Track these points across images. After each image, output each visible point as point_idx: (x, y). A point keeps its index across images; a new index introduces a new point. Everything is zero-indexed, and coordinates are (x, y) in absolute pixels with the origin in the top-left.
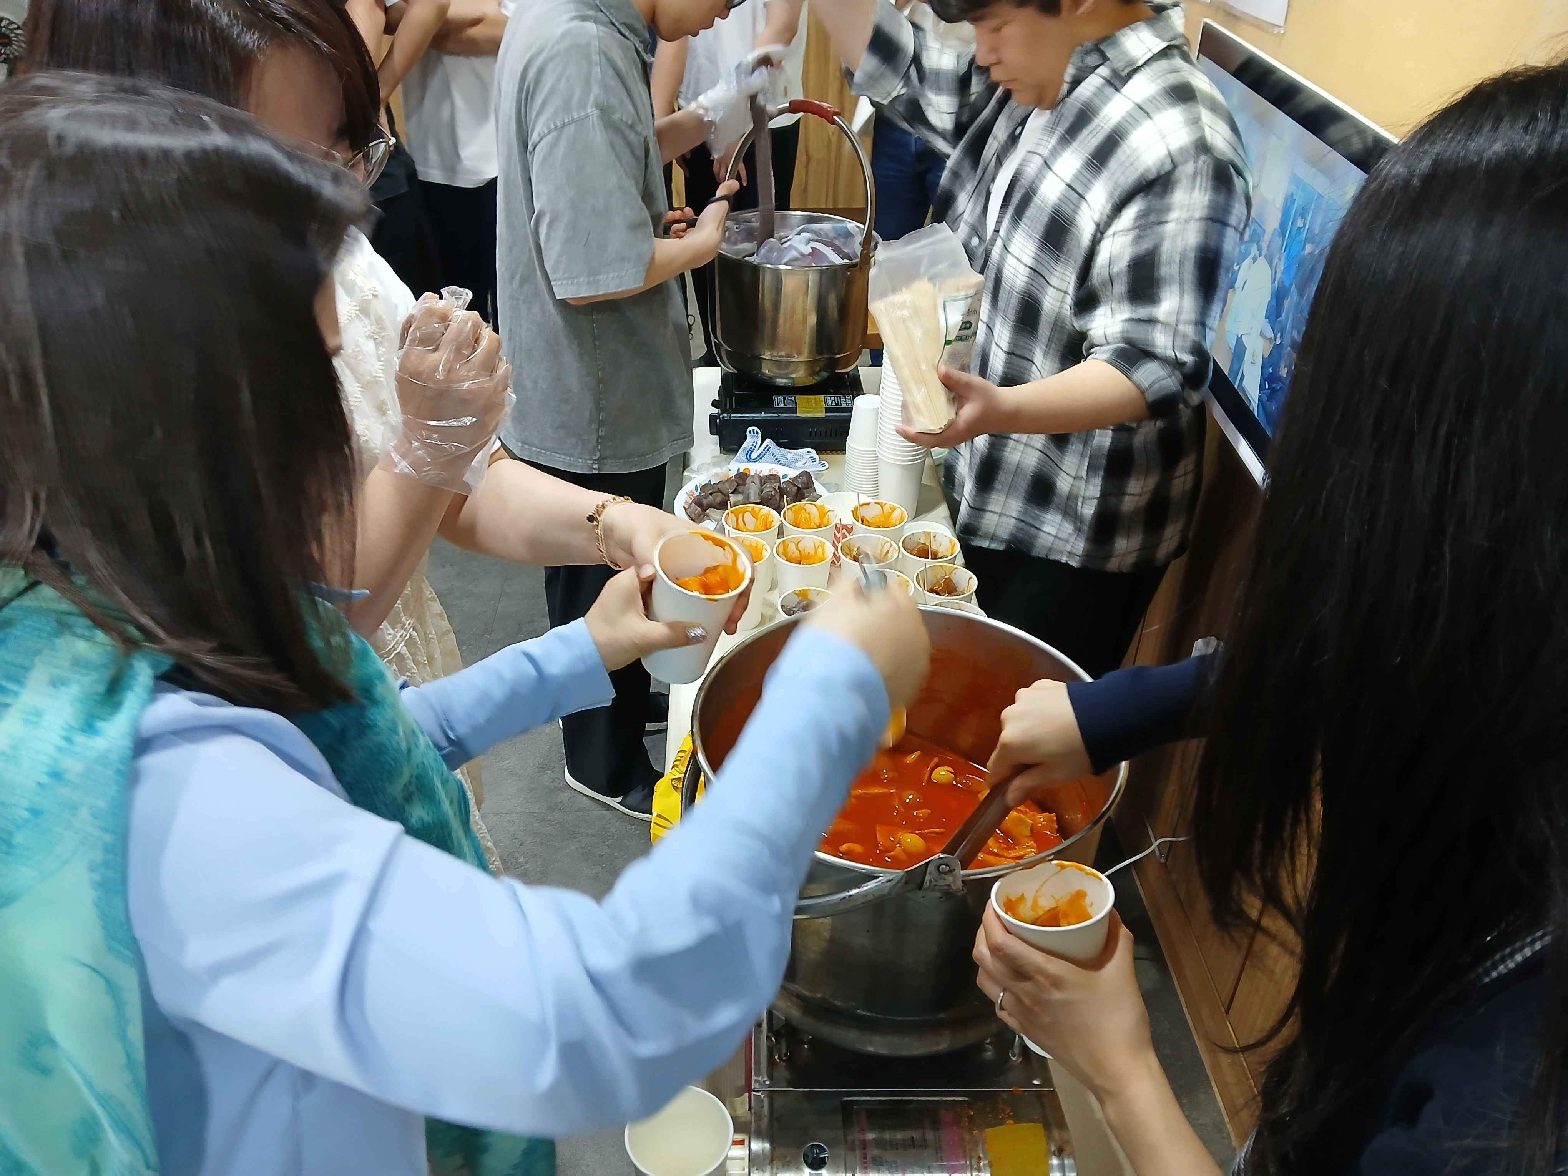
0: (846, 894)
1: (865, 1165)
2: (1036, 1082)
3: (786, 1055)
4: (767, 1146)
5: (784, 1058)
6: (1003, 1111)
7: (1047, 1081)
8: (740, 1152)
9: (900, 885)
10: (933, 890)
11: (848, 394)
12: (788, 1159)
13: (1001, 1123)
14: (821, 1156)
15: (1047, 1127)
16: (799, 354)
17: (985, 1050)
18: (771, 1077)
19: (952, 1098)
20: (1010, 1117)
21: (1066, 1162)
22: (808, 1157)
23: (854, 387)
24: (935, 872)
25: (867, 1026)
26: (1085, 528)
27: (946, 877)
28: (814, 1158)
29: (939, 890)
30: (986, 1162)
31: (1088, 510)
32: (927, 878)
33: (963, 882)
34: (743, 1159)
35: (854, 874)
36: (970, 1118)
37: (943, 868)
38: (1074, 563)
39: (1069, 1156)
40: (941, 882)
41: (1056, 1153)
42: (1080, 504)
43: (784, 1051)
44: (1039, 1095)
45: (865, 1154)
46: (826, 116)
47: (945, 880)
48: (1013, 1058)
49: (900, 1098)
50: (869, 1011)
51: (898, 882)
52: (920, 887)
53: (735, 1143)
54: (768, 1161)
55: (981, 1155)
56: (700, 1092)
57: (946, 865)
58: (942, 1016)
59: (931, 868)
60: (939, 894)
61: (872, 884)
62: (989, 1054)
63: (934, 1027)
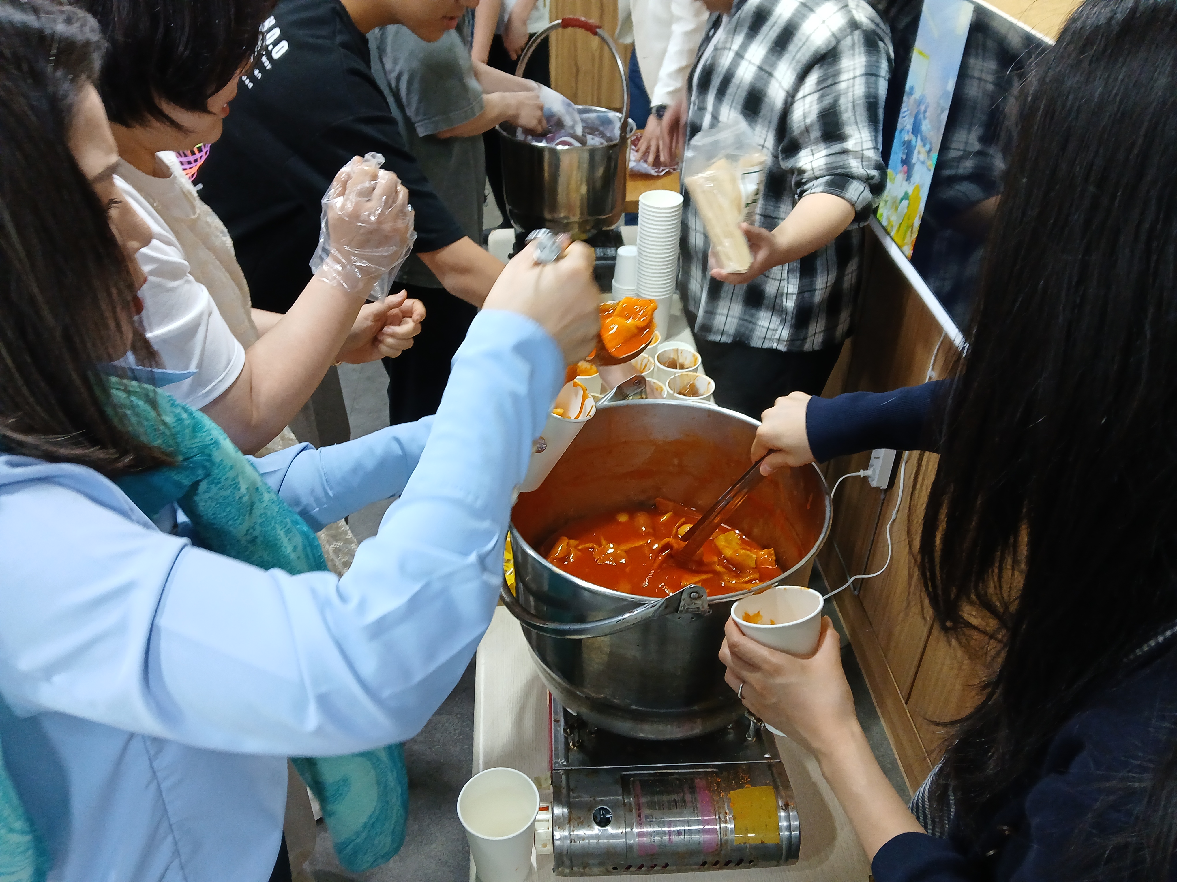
0: (621, 618)
1: (640, 822)
2: (767, 756)
3: (578, 742)
4: (566, 810)
5: (577, 745)
6: (743, 778)
7: (775, 755)
8: (546, 816)
9: (661, 609)
10: (687, 612)
11: (613, 247)
12: (581, 820)
13: (741, 786)
14: (607, 816)
15: (776, 788)
16: (574, 215)
17: (728, 734)
18: (567, 760)
19: (704, 770)
20: (748, 783)
21: (791, 814)
22: (597, 818)
23: (617, 241)
24: (688, 598)
25: (639, 717)
26: (789, 318)
27: (697, 602)
28: (601, 818)
29: (691, 612)
30: (731, 816)
31: (790, 304)
32: (682, 603)
33: (709, 605)
34: (548, 821)
35: (626, 603)
36: (718, 784)
37: (693, 595)
38: (782, 348)
39: (793, 810)
40: (693, 606)
41: (784, 807)
42: (784, 300)
43: (577, 740)
44: (770, 766)
45: (640, 814)
46: (592, 29)
47: (695, 604)
48: (750, 739)
49: (665, 771)
50: (641, 707)
51: (660, 607)
52: (677, 610)
53: (541, 809)
54: (567, 822)
55: (727, 811)
56: (514, 772)
57: (696, 592)
58: (696, 708)
59: (685, 595)
60: (690, 616)
61: (640, 610)
62: (731, 737)
63: (689, 717)
